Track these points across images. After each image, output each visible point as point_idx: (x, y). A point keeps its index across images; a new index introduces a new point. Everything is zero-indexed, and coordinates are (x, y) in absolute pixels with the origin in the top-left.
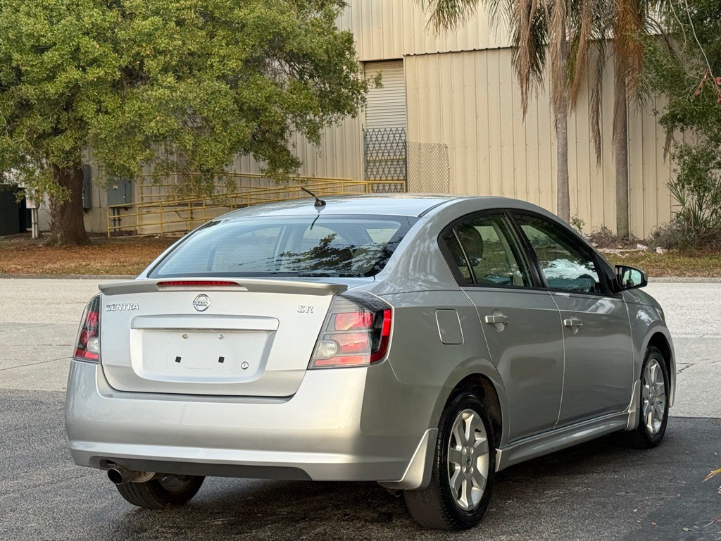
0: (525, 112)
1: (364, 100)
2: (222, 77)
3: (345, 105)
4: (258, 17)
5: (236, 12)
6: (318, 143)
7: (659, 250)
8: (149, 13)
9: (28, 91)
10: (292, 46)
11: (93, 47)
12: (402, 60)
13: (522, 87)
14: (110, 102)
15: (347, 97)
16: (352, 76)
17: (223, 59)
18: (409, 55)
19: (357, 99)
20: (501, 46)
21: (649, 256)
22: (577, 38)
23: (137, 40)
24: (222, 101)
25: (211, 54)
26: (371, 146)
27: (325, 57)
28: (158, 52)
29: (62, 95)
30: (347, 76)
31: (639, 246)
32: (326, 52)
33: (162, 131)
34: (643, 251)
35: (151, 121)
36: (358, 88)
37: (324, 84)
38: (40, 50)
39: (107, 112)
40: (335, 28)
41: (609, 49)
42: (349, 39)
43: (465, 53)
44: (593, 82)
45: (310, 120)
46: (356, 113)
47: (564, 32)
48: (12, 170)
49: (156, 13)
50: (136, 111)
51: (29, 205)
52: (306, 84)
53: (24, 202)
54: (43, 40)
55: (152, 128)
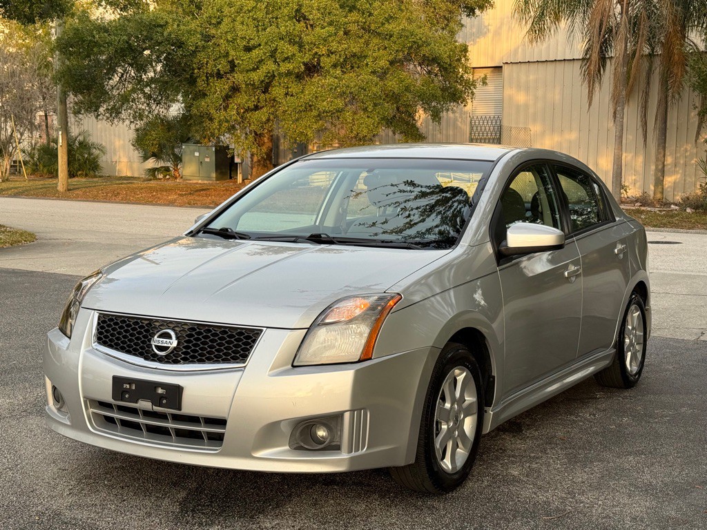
0: (590, 105)
1: (473, 93)
2: (374, 72)
3: (460, 97)
4: (402, 29)
5: (386, 26)
6: (439, 123)
7: (689, 210)
8: (326, 24)
9: (239, 77)
10: (425, 51)
11: (288, 49)
12: (501, 67)
13: (589, 87)
14: (294, 88)
15: (461, 91)
16: (466, 76)
17: (375, 59)
18: (507, 63)
19: (468, 93)
20: (575, 58)
21: (682, 214)
22: (634, 53)
23: (317, 43)
24: (373, 89)
25: (367, 56)
26: (475, 128)
27: (448, 61)
28: (330, 53)
29: (263, 81)
30: (462, 76)
31: (672, 206)
32: (449, 57)
33: (331, 109)
34: (676, 210)
35: (323, 101)
36: (470, 85)
37: (445, 82)
38: (248, 49)
39: (292, 95)
40: (456, 41)
41: (657, 62)
42: (465, 49)
43: (549, 63)
44: (643, 85)
45: (434, 107)
46: (467, 103)
47: (626, 46)
48: (226, 134)
49: (331, 24)
50: (314, 94)
51: (237, 160)
52: (433, 81)
53: (233, 158)
54: (252, 42)
55: (324, 107)
